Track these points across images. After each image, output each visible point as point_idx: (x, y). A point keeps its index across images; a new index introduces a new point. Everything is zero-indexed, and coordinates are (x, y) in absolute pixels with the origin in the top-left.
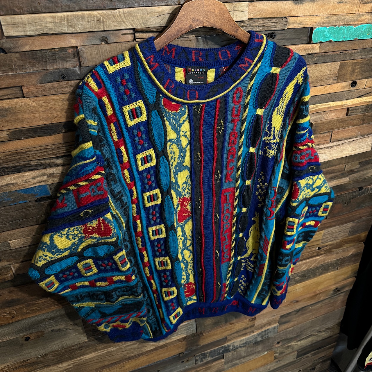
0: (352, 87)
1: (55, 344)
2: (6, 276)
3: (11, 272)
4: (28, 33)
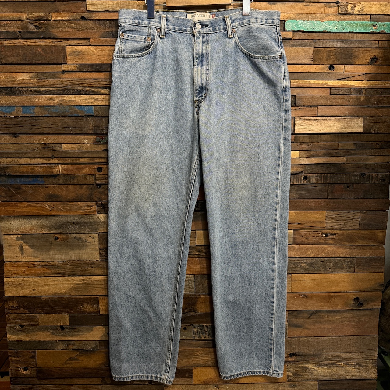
0: (330, 69)
1: (74, 253)
2: (54, 170)
3: (58, 167)
4: (99, 10)
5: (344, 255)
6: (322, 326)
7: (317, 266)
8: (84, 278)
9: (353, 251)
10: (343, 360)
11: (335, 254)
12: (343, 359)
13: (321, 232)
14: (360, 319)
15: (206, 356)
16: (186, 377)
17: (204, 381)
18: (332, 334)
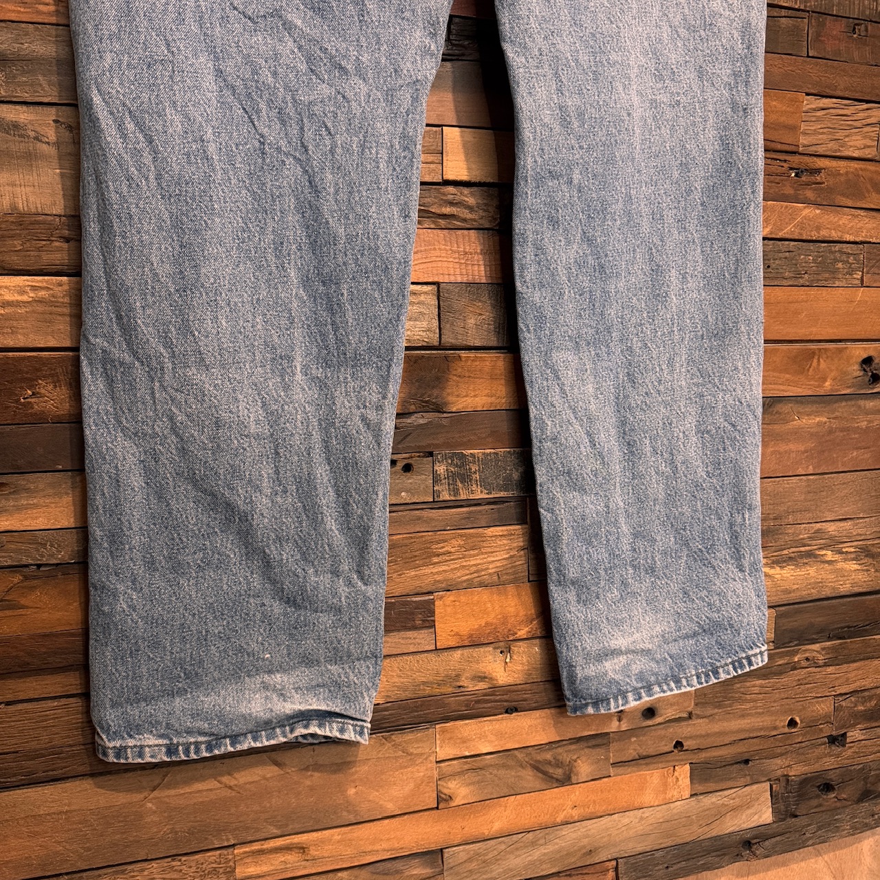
5: (839, 234)
6: (783, 447)
7: (777, 262)
8: (38, 281)
9: (860, 225)
10: (834, 543)
11: (818, 229)
12: (831, 538)
13: (785, 161)
14: (869, 422)
15: (472, 552)
16: (415, 628)
17: (471, 636)
18: (807, 467)
